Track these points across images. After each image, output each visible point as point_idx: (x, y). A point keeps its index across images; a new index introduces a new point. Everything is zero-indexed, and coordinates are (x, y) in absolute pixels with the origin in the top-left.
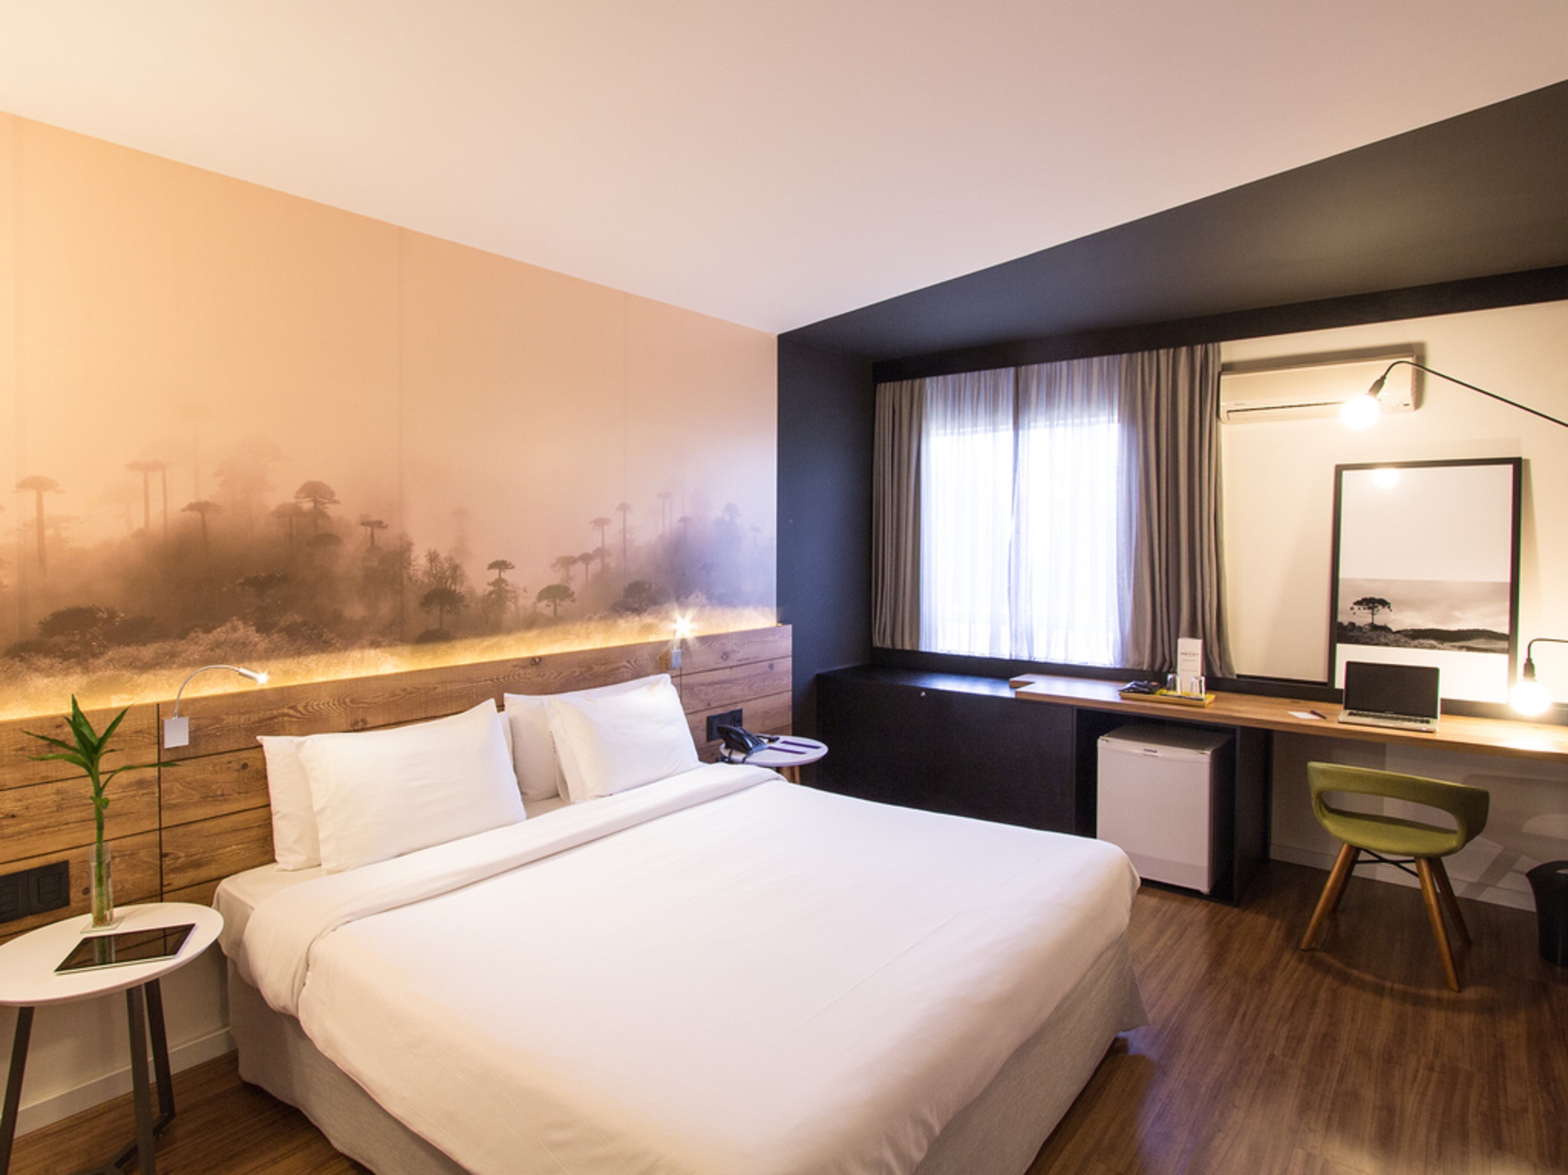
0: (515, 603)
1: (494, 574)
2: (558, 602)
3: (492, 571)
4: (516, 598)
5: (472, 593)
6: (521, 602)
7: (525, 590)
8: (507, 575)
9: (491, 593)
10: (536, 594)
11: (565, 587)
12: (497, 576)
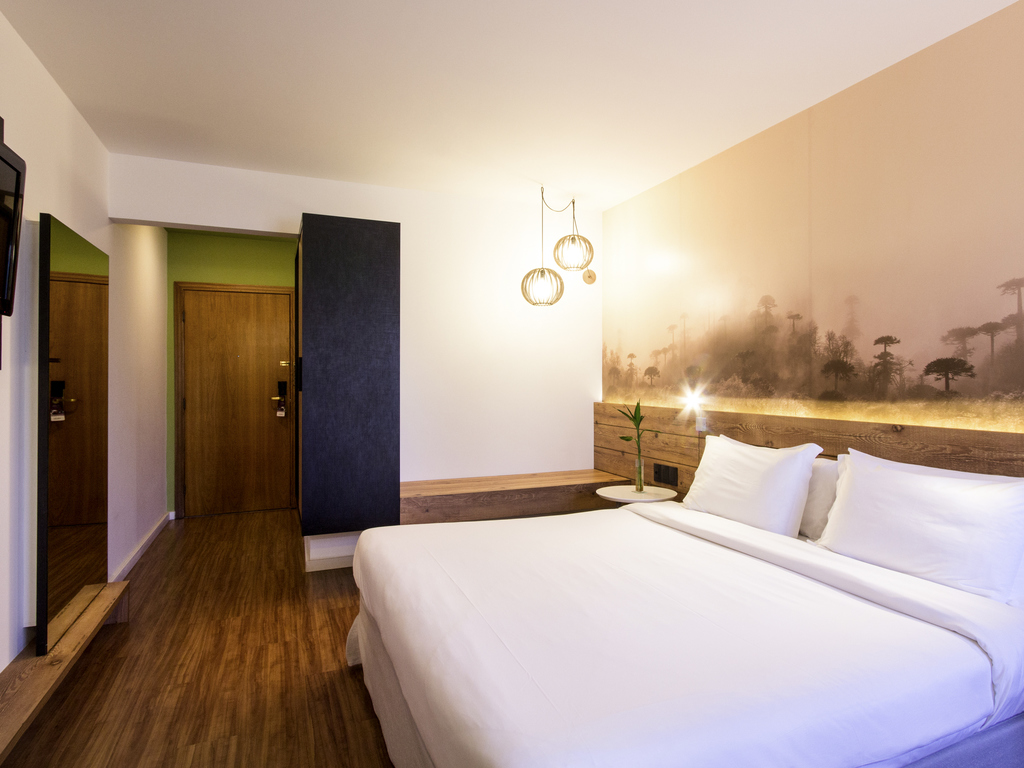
0: (900, 375)
1: (880, 348)
2: (950, 376)
3: (878, 345)
4: (901, 371)
5: (860, 364)
6: (906, 374)
7: (910, 363)
8: (892, 349)
9: (877, 365)
10: (923, 366)
11: (961, 360)
12: (883, 351)
